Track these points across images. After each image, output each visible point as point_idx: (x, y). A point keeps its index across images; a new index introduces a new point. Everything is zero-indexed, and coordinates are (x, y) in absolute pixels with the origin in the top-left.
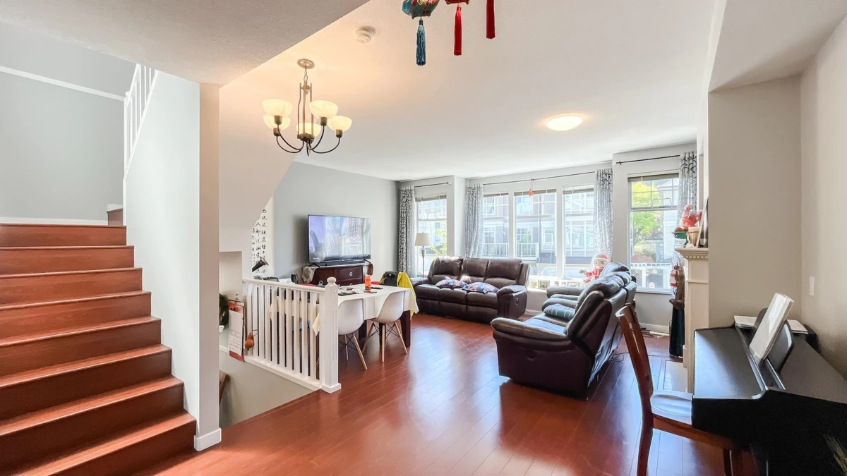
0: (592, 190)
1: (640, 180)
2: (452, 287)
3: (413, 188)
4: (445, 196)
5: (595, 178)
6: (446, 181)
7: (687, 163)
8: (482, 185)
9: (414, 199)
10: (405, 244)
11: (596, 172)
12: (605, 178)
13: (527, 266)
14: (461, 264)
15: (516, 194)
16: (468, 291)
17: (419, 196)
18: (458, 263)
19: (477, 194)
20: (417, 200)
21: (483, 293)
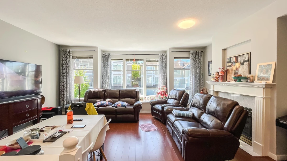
0: (158, 61)
1: (177, 59)
2: (105, 106)
3: (71, 50)
4: (93, 57)
5: (159, 57)
6: (93, 49)
7: (193, 54)
8: (110, 54)
9: (72, 56)
10: (65, 82)
11: (159, 54)
12: (163, 57)
13: (139, 92)
14: (105, 93)
15: (127, 60)
16: (116, 107)
17: (75, 55)
18: (103, 92)
19: (108, 58)
20: (74, 58)
21: (126, 107)
